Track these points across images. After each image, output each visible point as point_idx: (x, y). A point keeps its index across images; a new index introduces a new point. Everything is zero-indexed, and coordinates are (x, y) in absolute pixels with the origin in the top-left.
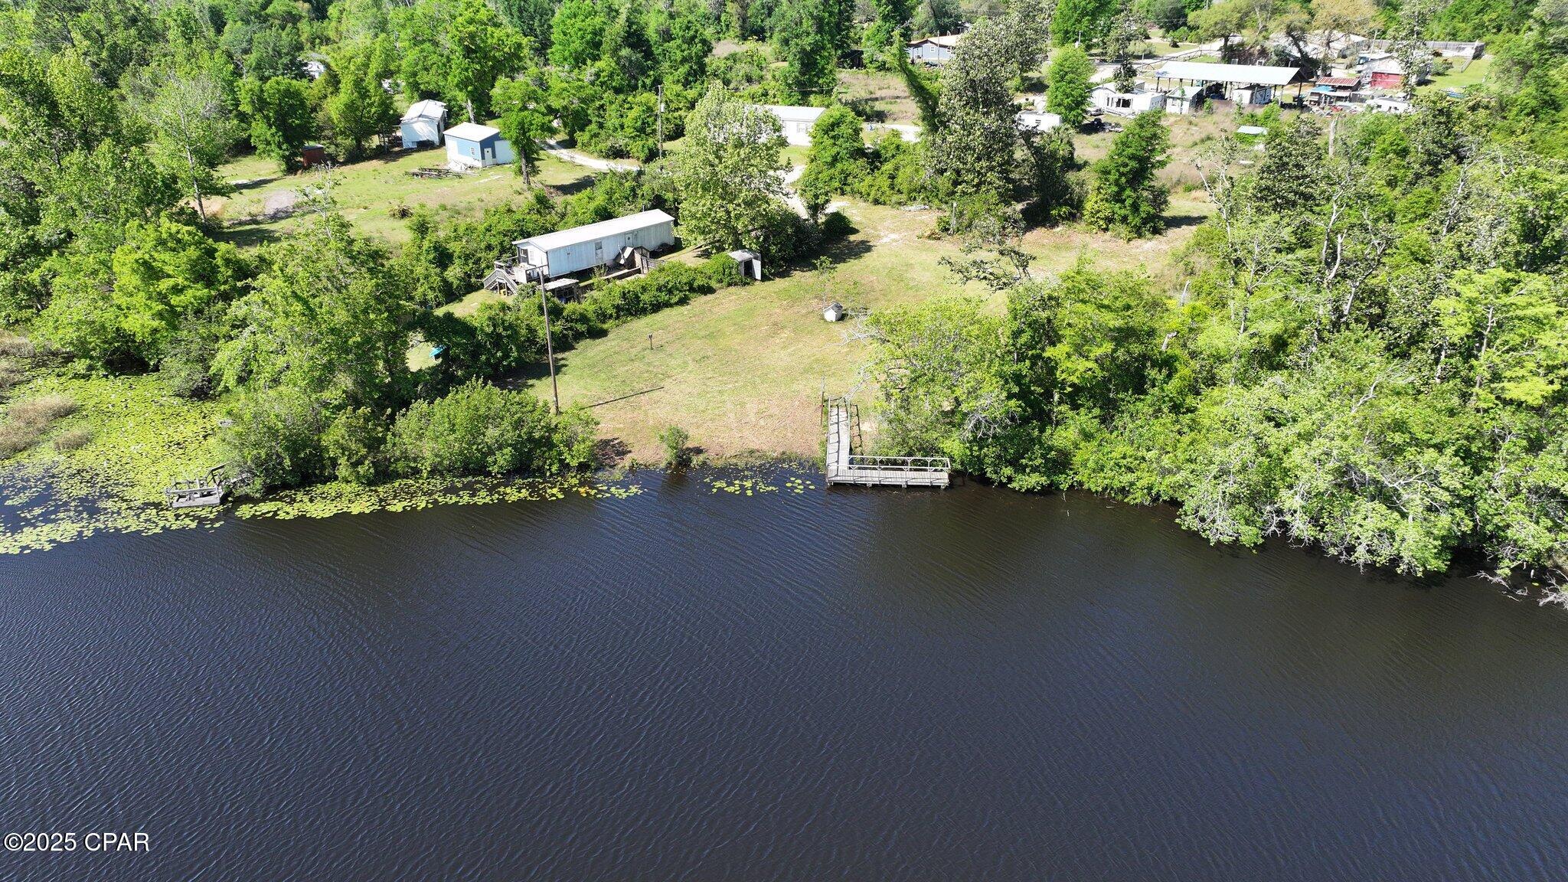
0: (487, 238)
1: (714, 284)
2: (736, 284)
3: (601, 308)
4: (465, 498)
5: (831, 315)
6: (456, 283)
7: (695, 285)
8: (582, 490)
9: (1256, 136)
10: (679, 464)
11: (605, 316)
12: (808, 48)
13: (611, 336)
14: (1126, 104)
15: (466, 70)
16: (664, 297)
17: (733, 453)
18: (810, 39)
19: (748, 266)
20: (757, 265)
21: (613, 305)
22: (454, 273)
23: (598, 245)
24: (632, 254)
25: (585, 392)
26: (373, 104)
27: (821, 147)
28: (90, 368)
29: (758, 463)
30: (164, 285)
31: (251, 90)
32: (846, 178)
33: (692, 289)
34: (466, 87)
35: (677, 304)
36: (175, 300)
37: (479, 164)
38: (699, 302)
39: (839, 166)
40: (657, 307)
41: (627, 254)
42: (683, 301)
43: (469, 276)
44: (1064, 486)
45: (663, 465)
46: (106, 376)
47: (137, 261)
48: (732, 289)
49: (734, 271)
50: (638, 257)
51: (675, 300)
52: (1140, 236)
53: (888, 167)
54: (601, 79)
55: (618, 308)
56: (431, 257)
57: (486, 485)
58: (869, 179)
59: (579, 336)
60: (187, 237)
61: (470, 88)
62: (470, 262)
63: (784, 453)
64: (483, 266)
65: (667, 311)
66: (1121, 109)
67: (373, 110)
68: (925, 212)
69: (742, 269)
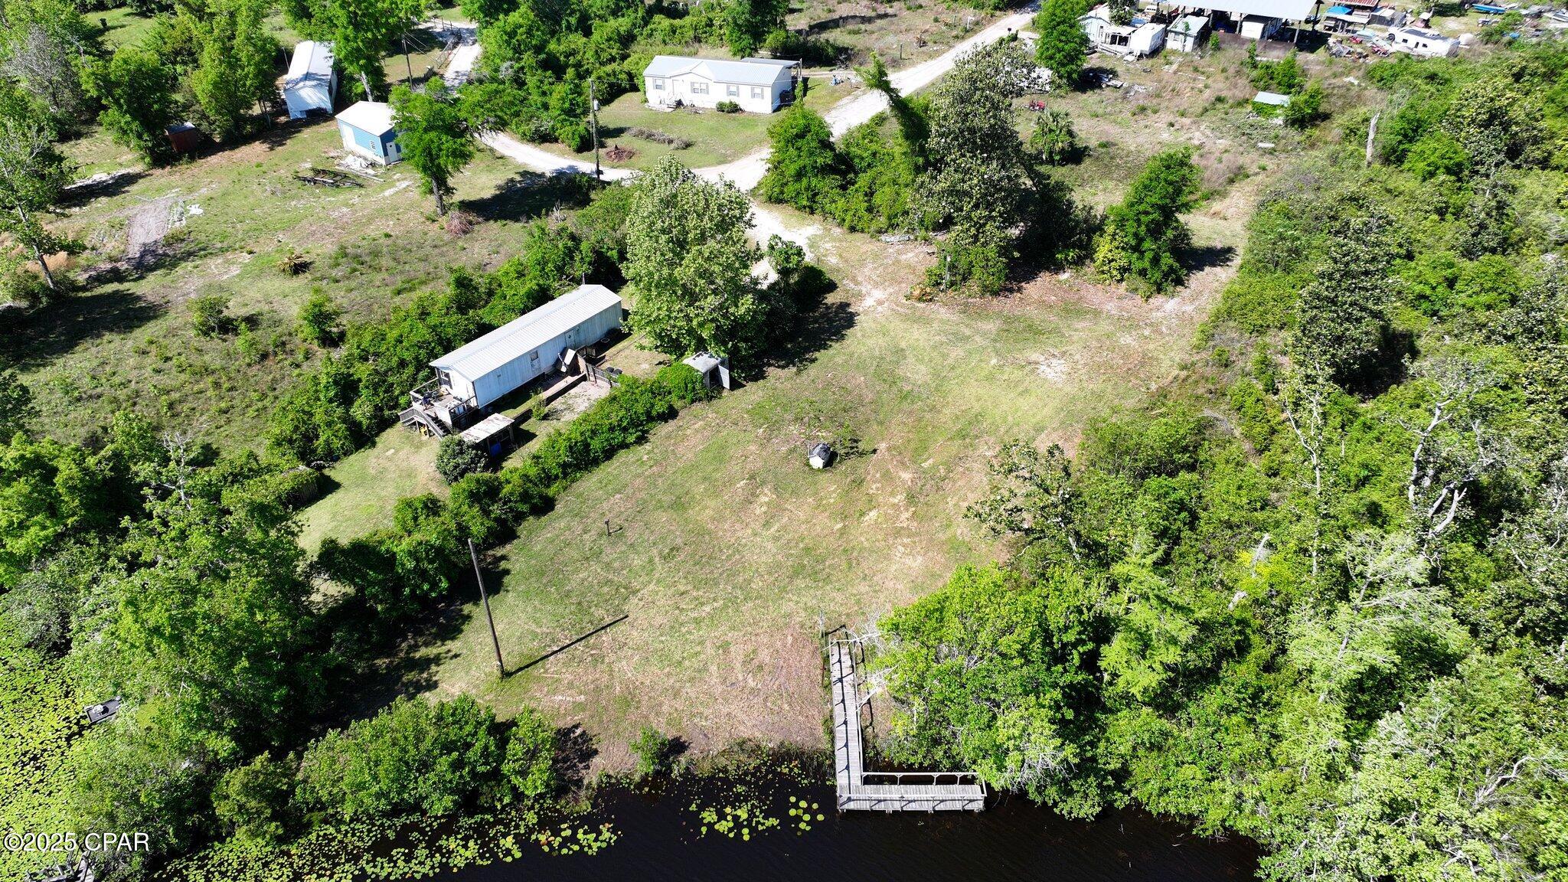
0: (399, 352)
1: (676, 405)
2: (700, 400)
3: (543, 469)
5: (817, 462)
6: (365, 422)
7: (654, 413)
8: (542, 838)
9: (1275, 107)
10: (658, 774)
11: (550, 479)
13: (559, 507)
14: (1124, 40)
16: (618, 437)
17: (720, 747)
19: (714, 374)
20: (725, 375)
21: (558, 464)
22: (361, 410)
23: (534, 355)
24: (575, 358)
25: (534, 627)
26: (246, 76)
29: (754, 763)
31: (93, 74)
33: (650, 418)
34: (357, 61)
35: (634, 443)
37: (382, 161)
38: (661, 433)
39: (805, 181)
40: (609, 453)
41: (569, 358)
42: (641, 438)
43: (381, 409)
44: (1120, 808)
45: (637, 778)
48: (698, 406)
49: (698, 386)
50: (582, 363)
51: (631, 439)
52: (1159, 290)
53: (863, 180)
55: (564, 466)
57: (422, 832)
58: (841, 203)
59: (520, 518)
62: (381, 390)
64: (397, 392)
65: (622, 456)
66: (1116, 47)
67: (248, 83)
68: (910, 246)
69: (707, 381)
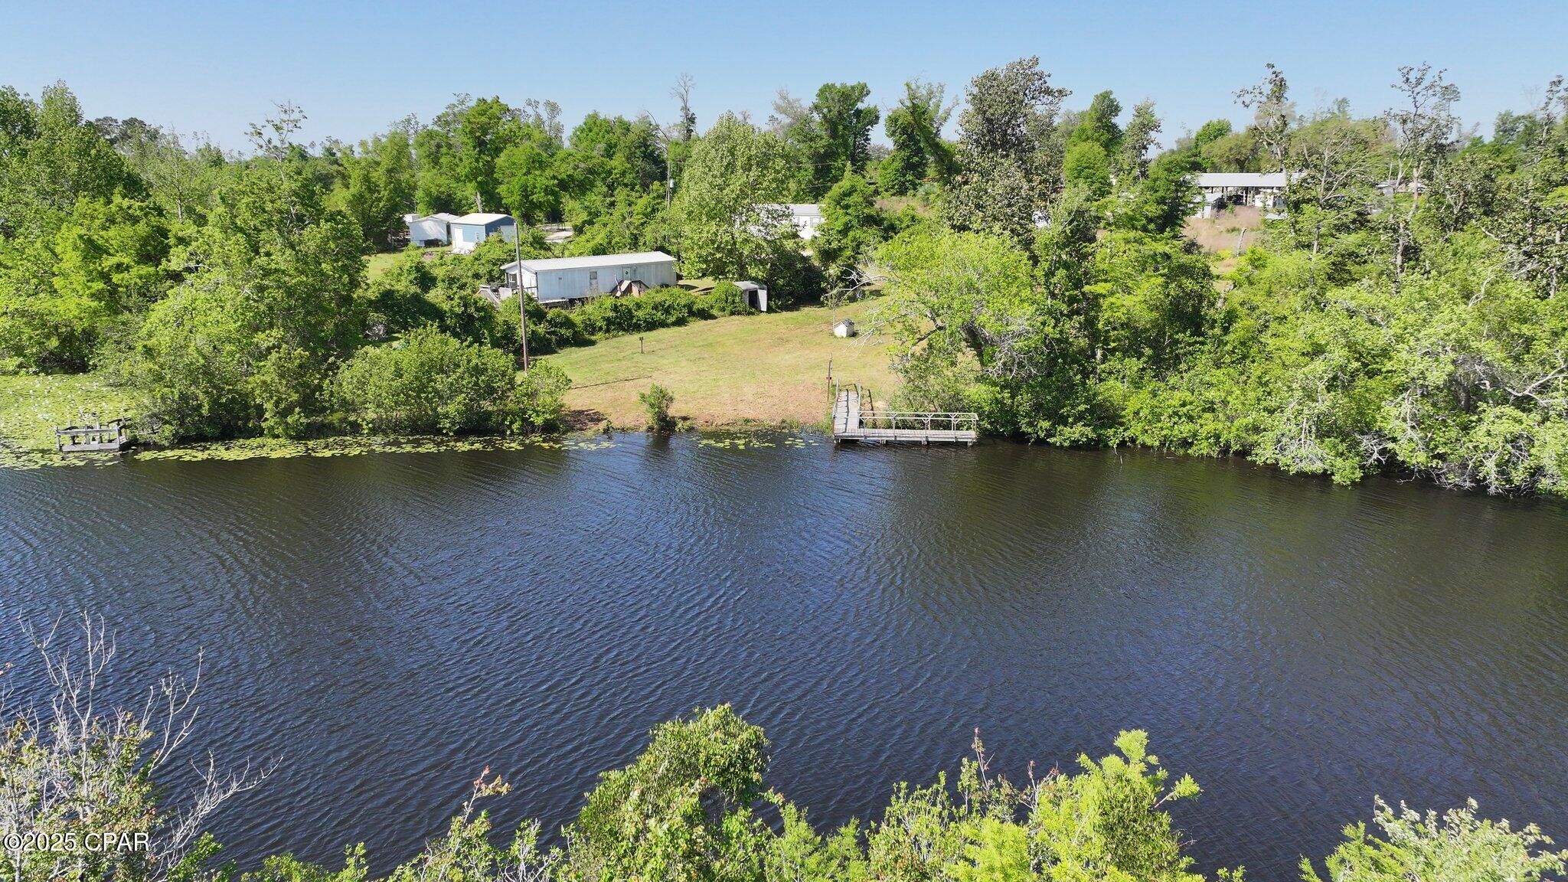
0: (476, 267)
1: (714, 312)
2: (739, 313)
3: (590, 320)
4: (408, 448)
5: (841, 334)
7: (695, 308)
8: (545, 445)
10: (662, 428)
11: (594, 329)
12: (822, 151)
13: (598, 345)
15: (477, 161)
16: (659, 315)
17: (725, 421)
18: (824, 142)
19: (753, 296)
20: (763, 295)
21: (603, 318)
23: (593, 274)
24: (629, 287)
26: (381, 198)
27: (834, 216)
28: (21, 366)
29: (754, 428)
30: (108, 262)
32: (858, 246)
33: (691, 313)
34: (476, 179)
35: (675, 324)
36: (116, 278)
38: (697, 325)
39: (851, 234)
40: (652, 325)
41: (624, 287)
42: (680, 322)
44: (1114, 442)
45: (643, 428)
46: (35, 373)
47: (81, 237)
48: (735, 318)
49: (737, 299)
50: (635, 290)
51: (672, 319)
54: (613, 176)
55: (609, 321)
56: (412, 277)
57: (433, 440)
59: (564, 343)
60: (138, 213)
61: (479, 179)
63: (783, 421)
65: (662, 331)
67: (381, 205)
69: (746, 298)
